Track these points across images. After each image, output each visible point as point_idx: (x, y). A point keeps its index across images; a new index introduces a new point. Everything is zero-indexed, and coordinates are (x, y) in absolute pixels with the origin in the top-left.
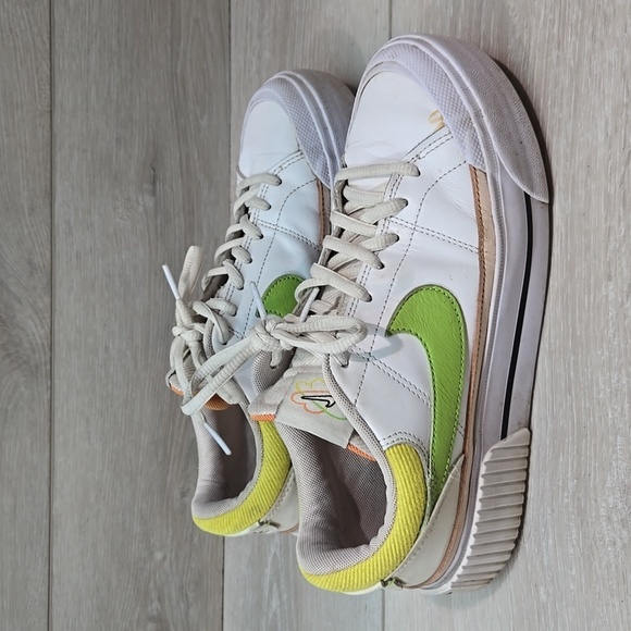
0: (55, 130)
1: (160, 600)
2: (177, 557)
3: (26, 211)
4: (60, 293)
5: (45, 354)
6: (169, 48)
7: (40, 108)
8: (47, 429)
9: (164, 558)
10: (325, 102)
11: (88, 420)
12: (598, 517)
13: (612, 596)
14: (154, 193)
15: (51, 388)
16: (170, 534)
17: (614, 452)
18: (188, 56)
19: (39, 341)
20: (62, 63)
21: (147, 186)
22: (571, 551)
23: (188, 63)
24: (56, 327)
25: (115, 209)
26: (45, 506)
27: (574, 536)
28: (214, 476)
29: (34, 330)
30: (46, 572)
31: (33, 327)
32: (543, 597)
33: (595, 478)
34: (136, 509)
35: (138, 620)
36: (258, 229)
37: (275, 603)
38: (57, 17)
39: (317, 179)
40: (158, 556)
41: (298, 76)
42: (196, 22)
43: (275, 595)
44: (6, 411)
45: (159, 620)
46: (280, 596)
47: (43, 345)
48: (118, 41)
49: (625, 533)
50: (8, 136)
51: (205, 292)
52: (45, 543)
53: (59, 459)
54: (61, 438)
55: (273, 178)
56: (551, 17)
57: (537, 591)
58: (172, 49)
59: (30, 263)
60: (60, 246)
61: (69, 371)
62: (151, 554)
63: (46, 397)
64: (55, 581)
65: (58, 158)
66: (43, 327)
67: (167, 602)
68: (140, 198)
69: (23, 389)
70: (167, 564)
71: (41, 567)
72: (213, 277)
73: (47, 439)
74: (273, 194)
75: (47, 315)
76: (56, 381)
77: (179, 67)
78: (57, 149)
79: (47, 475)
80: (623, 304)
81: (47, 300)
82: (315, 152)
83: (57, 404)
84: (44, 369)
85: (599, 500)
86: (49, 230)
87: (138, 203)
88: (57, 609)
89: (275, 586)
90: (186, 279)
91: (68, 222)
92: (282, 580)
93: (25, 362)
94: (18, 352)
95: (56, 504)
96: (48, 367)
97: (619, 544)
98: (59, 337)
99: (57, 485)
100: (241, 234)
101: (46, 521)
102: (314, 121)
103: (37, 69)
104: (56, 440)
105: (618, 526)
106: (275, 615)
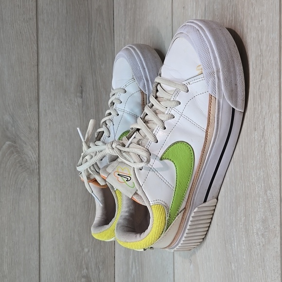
0: (39, 72)
1: (87, 269)
2: (94, 251)
3: (28, 106)
4: (42, 140)
5: (36, 165)
6: (87, 36)
7: (33, 63)
8: (38, 196)
9: (89, 251)
10: (144, 57)
11: (55, 193)
12: (253, 233)
13: (259, 267)
14: (82, 97)
15: (39, 179)
16: (91, 241)
17: (259, 204)
18: (96, 39)
19: (34, 160)
20: (42, 45)
21: (79, 94)
22: (243, 248)
23: (96, 42)
24: (41, 154)
25: (65, 104)
26: (37, 229)
27: (244, 242)
28: (102, 216)
29: (32, 155)
30: (38, 256)
31: (31, 154)
32: (233, 268)
33: (252, 216)
34: (76, 230)
35: (78, 277)
36: (117, 112)
37: (134, 271)
38: (40, 26)
39: (141, 90)
40: (86, 250)
41: (134, 47)
42: (99, 24)
43: (134, 267)
44: (21, 189)
45: (87, 277)
46: (136, 268)
47: (35, 161)
48: (66, 34)
49: (263, 240)
50: (20, 75)
51: (96, 138)
52: (37, 243)
53: (43, 209)
54: (44, 200)
55: (122, 90)
56: (231, 19)
57: (231, 265)
58: (89, 37)
59: (30, 128)
60: (42, 120)
61: (47, 172)
62: (83, 249)
63: (37, 183)
64: (42, 260)
65: (41, 84)
66: (35, 154)
67: (90, 270)
68: (76, 99)
69: (27, 180)
70: (90, 253)
71: (36, 254)
72: (100, 132)
73: (38, 200)
74: (123, 97)
75: (37, 149)
76: (41, 176)
77: (92, 44)
78: (40, 80)
79: (38, 215)
80: (260, 141)
81: (37, 143)
82: (140, 79)
83: (42, 186)
84: (36, 171)
85: (253, 225)
86: (37, 114)
87: (75, 101)
88: (43, 271)
89: (134, 263)
90: (88, 133)
91: (45, 110)
92: (136, 261)
93: (28, 169)
94: (25, 164)
95: (42, 228)
96: (38, 170)
97: (261, 245)
98: (42, 158)
99: (42, 220)
100: (110, 114)
101: (38, 235)
102: (140, 65)
103: (32, 48)
104: (42, 201)
105: (261, 237)
106: (134, 276)
